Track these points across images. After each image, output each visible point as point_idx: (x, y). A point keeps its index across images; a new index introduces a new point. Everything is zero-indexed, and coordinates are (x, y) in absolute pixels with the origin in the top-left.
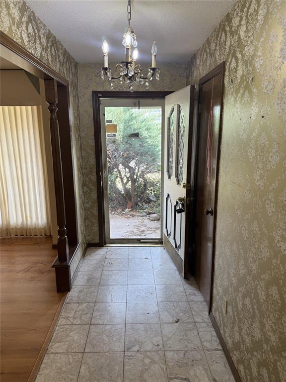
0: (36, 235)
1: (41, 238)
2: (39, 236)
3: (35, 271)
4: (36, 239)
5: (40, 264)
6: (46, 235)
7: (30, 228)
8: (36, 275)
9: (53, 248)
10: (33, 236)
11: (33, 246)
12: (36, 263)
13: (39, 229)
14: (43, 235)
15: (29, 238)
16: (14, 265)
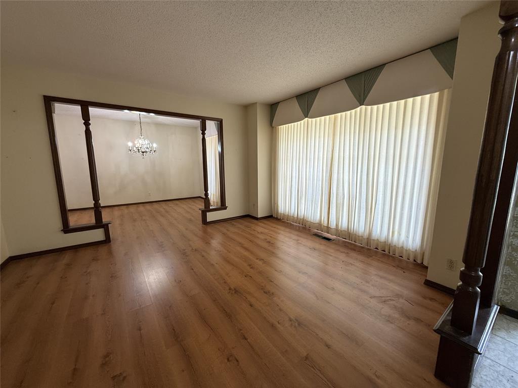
0: (401, 257)
1: (407, 262)
2: (405, 258)
3: (395, 307)
4: (400, 261)
5: (403, 301)
6: (414, 261)
7: (395, 246)
8: (397, 315)
9: (425, 283)
10: (397, 255)
11: (395, 269)
12: (399, 296)
13: (406, 250)
14: (411, 259)
15: (392, 256)
16: (368, 285)
